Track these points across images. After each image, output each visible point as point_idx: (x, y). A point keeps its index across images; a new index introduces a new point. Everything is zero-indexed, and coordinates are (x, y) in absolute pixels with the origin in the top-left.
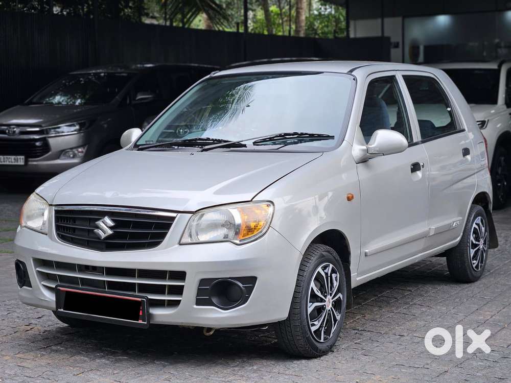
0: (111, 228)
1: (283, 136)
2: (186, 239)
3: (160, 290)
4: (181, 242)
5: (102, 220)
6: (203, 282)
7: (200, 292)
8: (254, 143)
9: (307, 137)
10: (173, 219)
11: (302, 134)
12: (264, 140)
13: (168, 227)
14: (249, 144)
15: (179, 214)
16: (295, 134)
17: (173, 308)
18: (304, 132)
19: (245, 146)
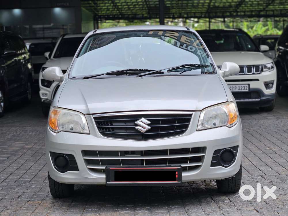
0: (148, 125)
1: (184, 66)
2: (200, 127)
3: (185, 160)
4: (198, 129)
5: (140, 120)
6: (216, 152)
7: (214, 158)
8: (167, 71)
9: (197, 66)
10: (191, 115)
11: (195, 65)
12: (174, 69)
13: (188, 120)
14: (165, 71)
15: (194, 112)
16: (191, 65)
17: (197, 170)
18: (196, 64)
19: (163, 73)
